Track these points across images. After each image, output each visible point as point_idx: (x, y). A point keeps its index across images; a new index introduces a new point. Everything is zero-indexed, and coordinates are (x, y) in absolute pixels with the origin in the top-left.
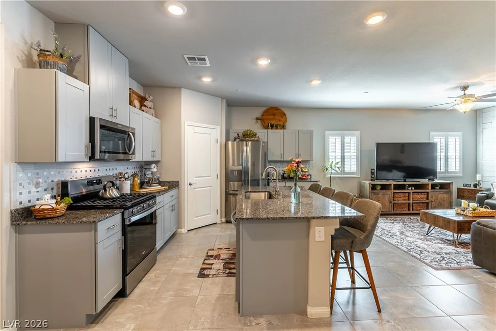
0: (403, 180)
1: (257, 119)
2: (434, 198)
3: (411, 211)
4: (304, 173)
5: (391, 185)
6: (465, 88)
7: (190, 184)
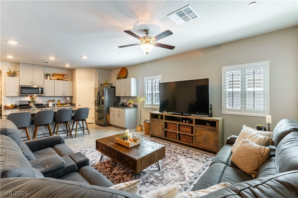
0: (180, 114)
1: (117, 75)
2: (198, 133)
3: (178, 141)
5: (163, 115)
7: (80, 105)
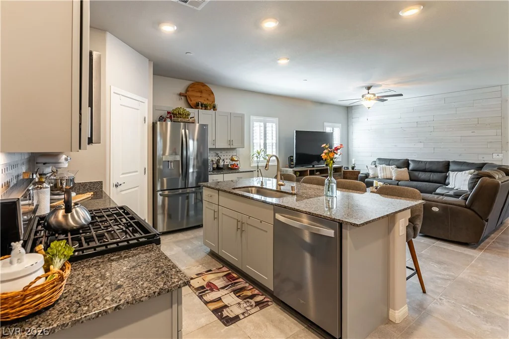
1: (180, 95)
4: (234, 162)
5: (307, 171)
6: (369, 88)
7: (116, 186)
